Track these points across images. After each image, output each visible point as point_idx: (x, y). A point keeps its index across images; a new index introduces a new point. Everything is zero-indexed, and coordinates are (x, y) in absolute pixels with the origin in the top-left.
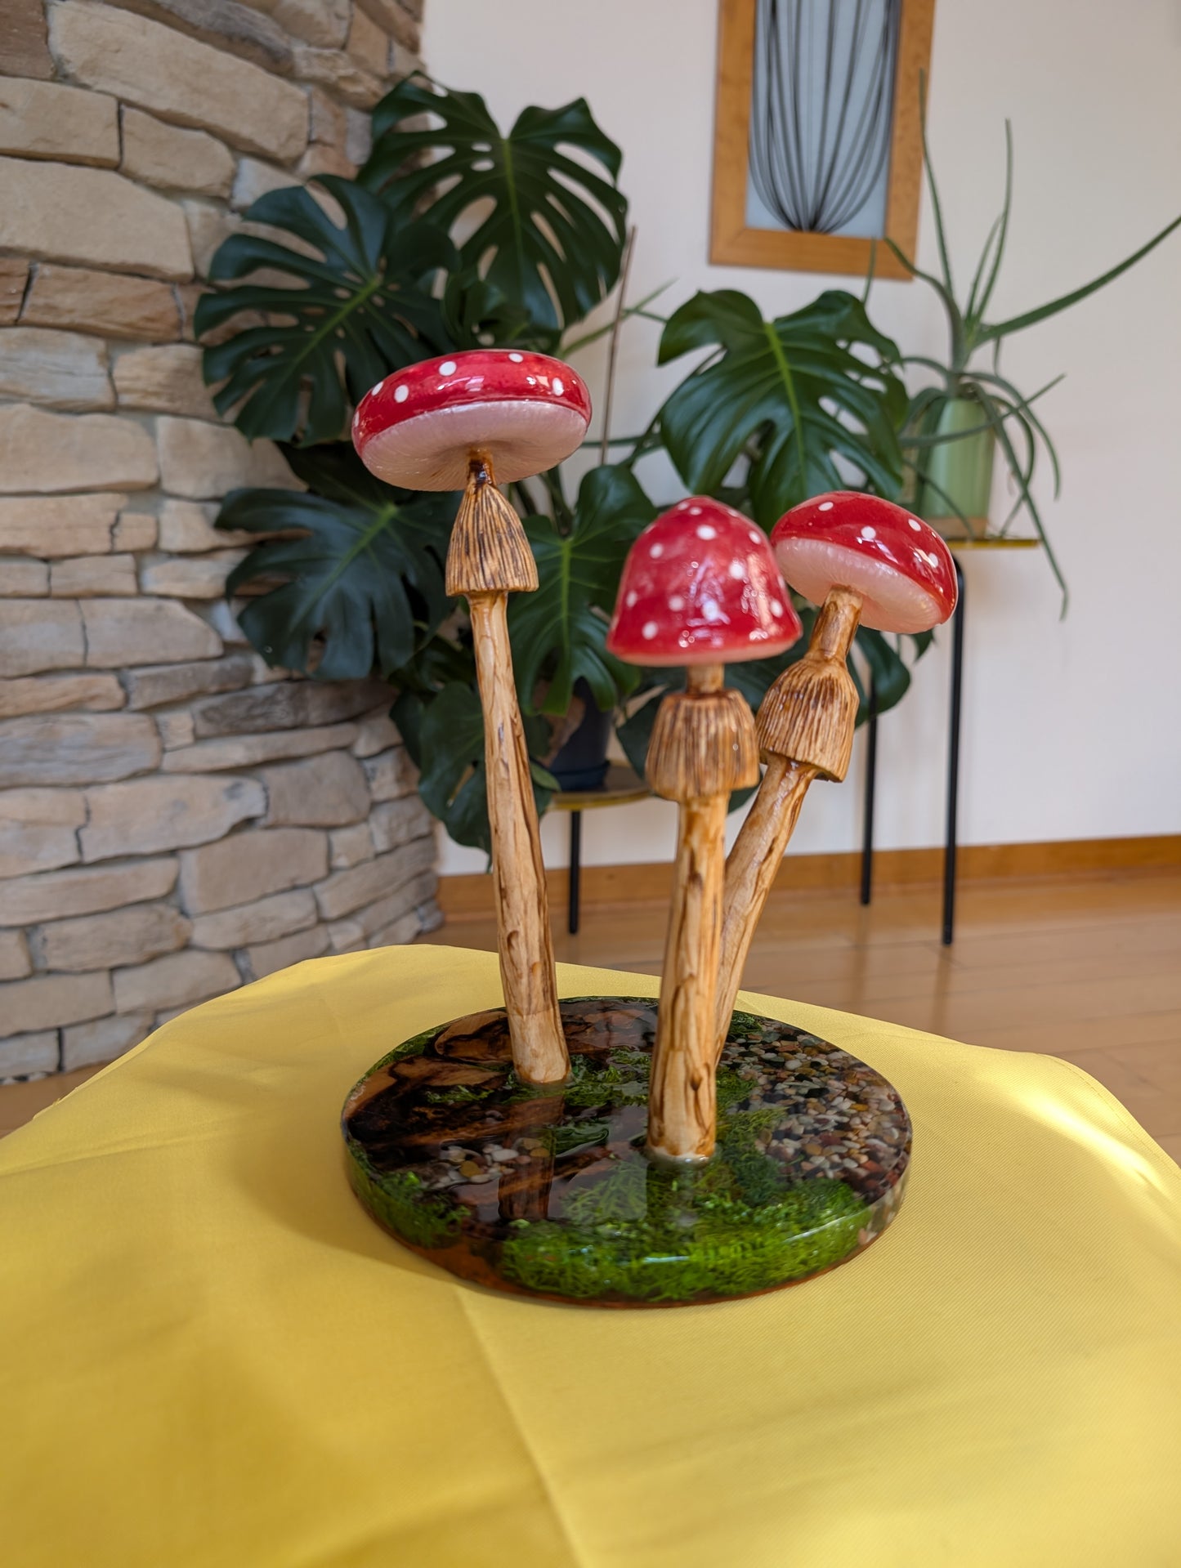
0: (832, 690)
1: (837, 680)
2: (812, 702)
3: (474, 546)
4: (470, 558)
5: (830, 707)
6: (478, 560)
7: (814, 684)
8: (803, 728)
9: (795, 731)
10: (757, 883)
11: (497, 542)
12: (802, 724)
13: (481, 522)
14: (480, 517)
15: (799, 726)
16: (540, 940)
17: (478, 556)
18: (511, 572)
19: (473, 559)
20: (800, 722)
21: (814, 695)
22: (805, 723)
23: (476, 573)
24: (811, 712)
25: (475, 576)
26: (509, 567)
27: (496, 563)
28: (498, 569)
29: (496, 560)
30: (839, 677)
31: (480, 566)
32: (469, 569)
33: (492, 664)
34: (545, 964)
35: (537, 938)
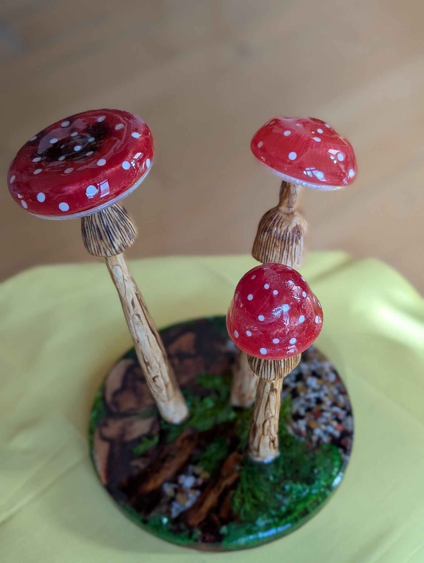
0: (299, 232)
1: (300, 226)
2: (290, 243)
3: (105, 234)
4: (103, 241)
5: (299, 242)
6: (109, 242)
7: (290, 232)
8: (287, 256)
9: (284, 258)
11: (117, 228)
12: (286, 254)
13: (104, 219)
14: (103, 217)
15: (285, 255)
17: (109, 240)
18: (128, 239)
19: (106, 242)
20: (285, 253)
21: (291, 238)
22: (288, 253)
23: (110, 249)
24: (290, 248)
25: (110, 250)
26: (127, 238)
27: (120, 240)
28: (122, 242)
29: (119, 238)
30: (301, 223)
31: (111, 245)
32: (105, 247)
33: (122, 276)
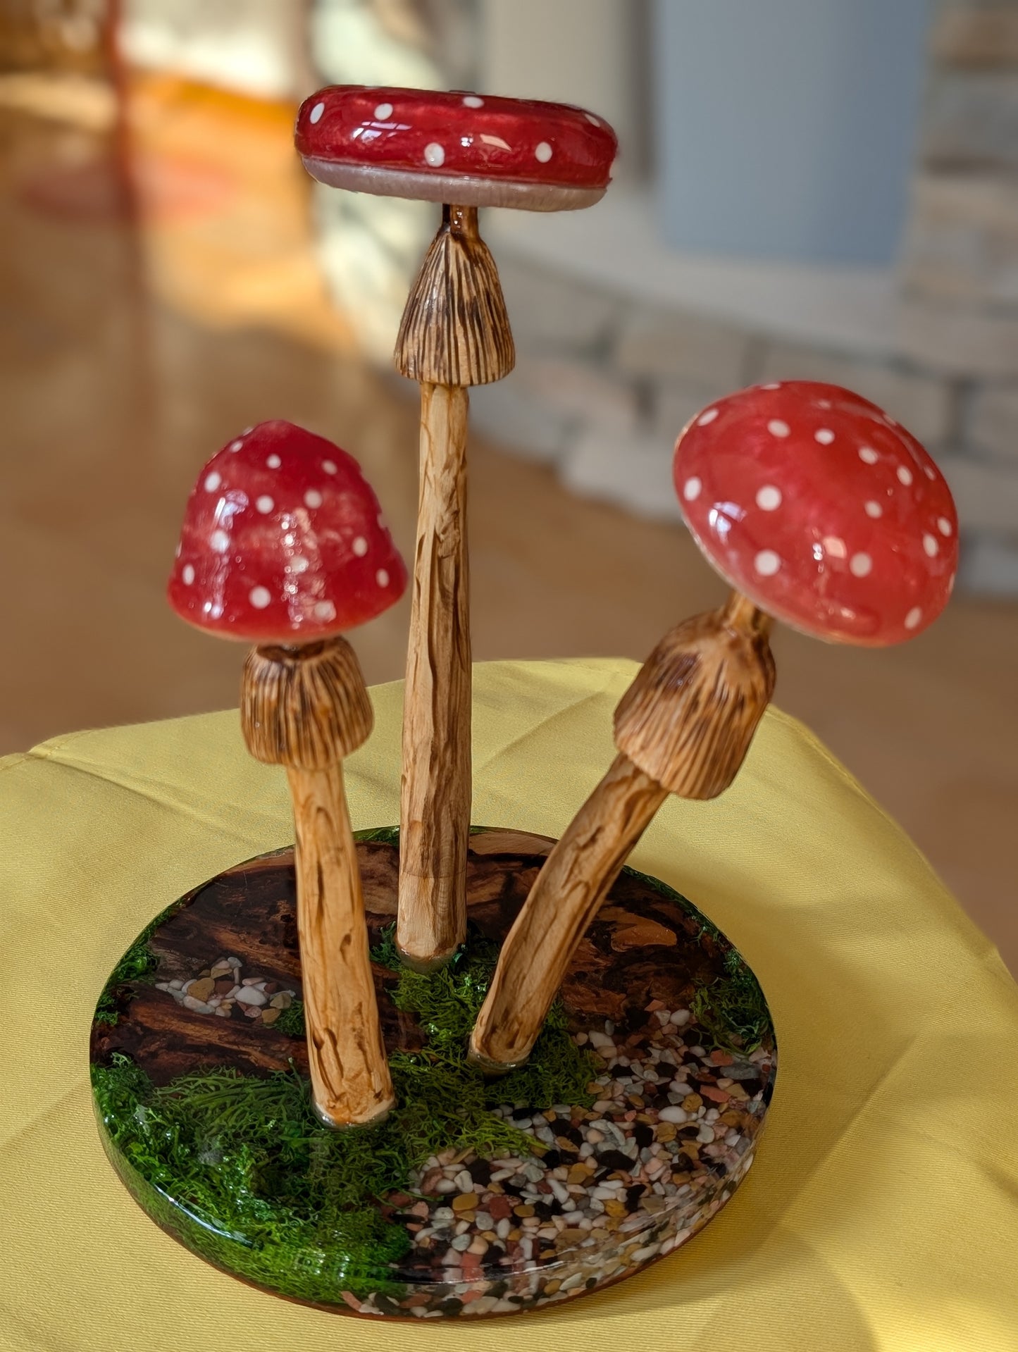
10: (571, 871)
16: (427, 799)
30: (705, 662)
34: (429, 827)
35: (423, 796)
